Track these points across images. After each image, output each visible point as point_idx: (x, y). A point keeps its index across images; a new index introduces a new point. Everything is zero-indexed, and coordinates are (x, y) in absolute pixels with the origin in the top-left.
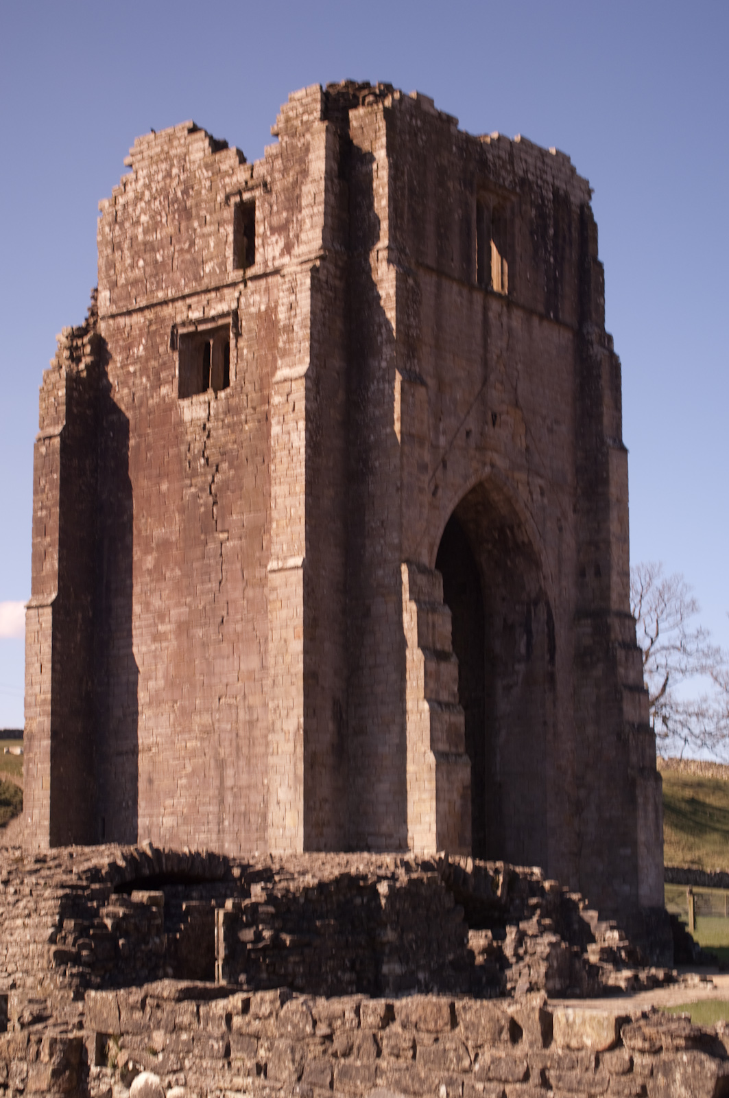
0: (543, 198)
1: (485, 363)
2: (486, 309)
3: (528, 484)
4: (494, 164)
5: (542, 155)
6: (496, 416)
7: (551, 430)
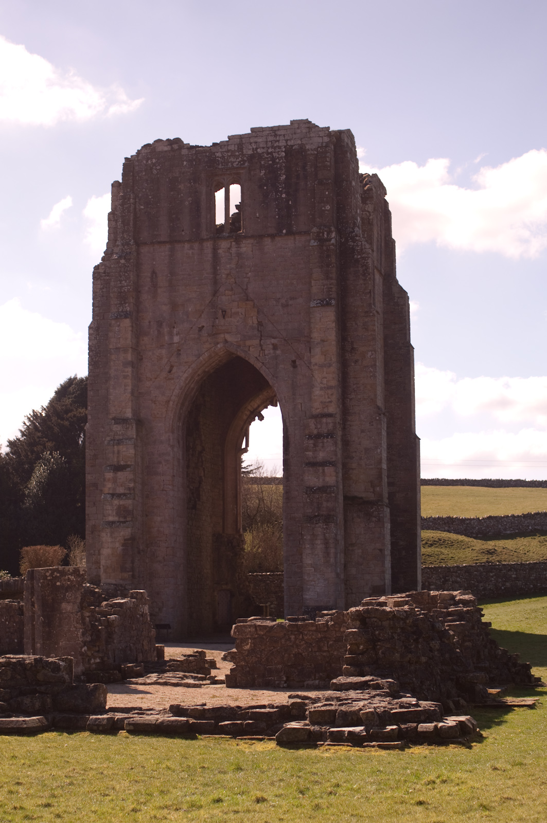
0: (273, 159)
1: (215, 282)
2: (215, 250)
3: (261, 345)
4: (223, 157)
5: (275, 131)
6: (225, 311)
7: (286, 306)
